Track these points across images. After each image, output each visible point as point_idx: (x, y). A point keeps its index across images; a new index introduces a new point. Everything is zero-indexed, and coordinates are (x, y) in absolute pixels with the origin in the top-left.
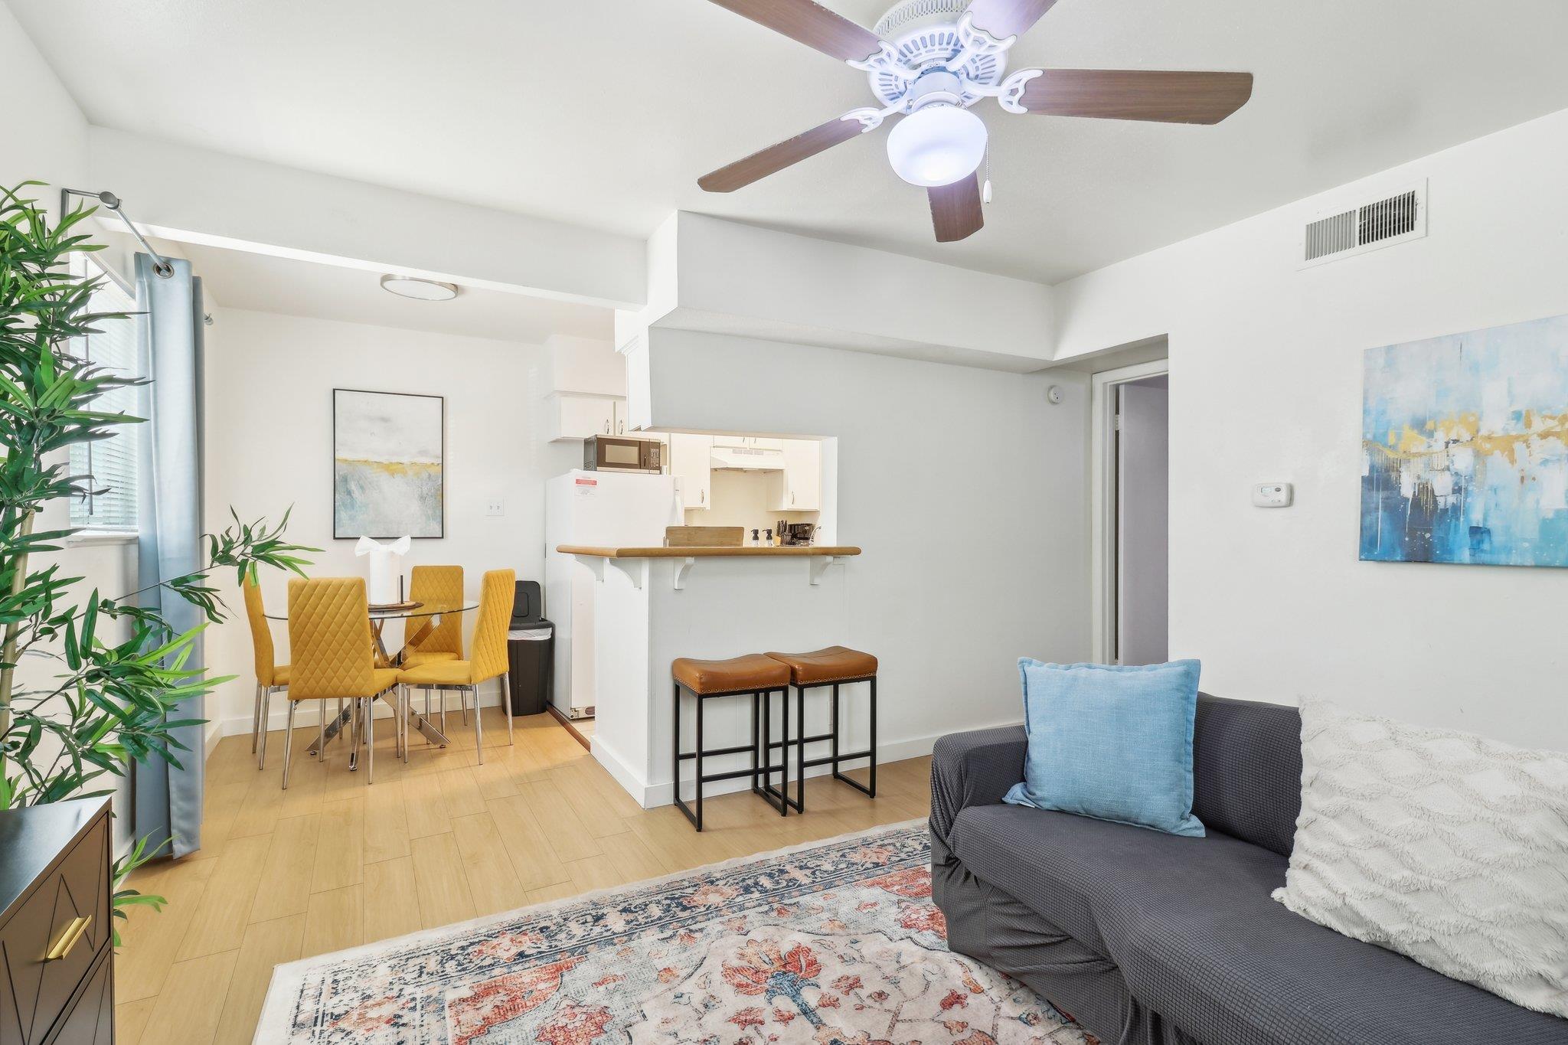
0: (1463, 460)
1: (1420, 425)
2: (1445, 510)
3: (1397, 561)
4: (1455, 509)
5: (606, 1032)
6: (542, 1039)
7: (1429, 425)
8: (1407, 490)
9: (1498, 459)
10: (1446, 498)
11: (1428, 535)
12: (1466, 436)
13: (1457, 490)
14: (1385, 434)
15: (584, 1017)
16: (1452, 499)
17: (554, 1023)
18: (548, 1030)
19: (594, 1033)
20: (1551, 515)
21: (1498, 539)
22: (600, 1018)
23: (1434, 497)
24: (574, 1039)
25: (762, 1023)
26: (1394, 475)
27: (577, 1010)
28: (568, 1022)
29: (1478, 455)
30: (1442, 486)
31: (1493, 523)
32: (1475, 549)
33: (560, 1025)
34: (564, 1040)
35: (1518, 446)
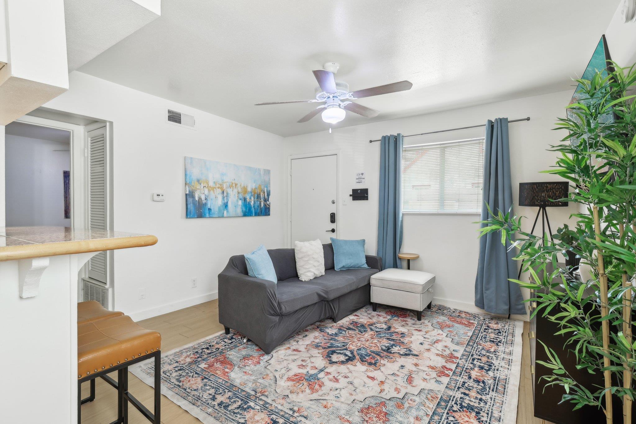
0: (206, 192)
1: (198, 181)
2: (204, 204)
3: (196, 218)
4: (206, 203)
5: (369, 405)
6: (387, 419)
7: (200, 182)
8: (197, 199)
9: (212, 192)
10: (204, 201)
11: (201, 210)
12: (207, 186)
13: (206, 199)
14: (191, 182)
15: (368, 415)
16: (205, 201)
17: (378, 421)
18: (382, 420)
19: (372, 408)
20: (219, 206)
21: (213, 211)
22: (365, 411)
23: (202, 200)
24: (379, 411)
25: (334, 377)
26: (194, 194)
27: (367, 419)
28: (374, 417)
29: (209, 191)
30: (203, 197)
31: (212, 208)
32: (209, 214)
33: (377, 419)
34: (381, 413)
35: (215, 189)
